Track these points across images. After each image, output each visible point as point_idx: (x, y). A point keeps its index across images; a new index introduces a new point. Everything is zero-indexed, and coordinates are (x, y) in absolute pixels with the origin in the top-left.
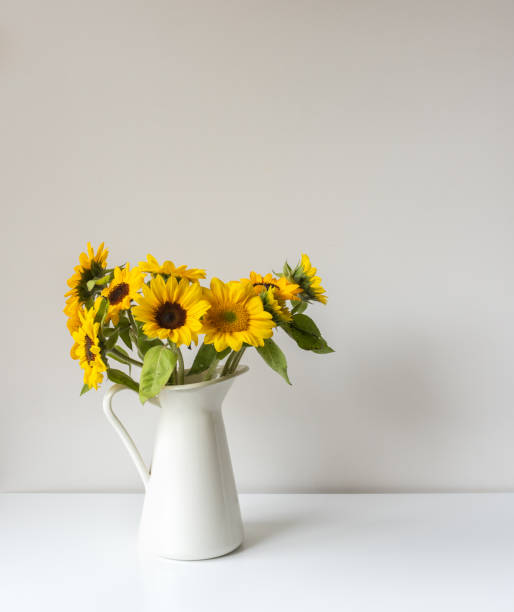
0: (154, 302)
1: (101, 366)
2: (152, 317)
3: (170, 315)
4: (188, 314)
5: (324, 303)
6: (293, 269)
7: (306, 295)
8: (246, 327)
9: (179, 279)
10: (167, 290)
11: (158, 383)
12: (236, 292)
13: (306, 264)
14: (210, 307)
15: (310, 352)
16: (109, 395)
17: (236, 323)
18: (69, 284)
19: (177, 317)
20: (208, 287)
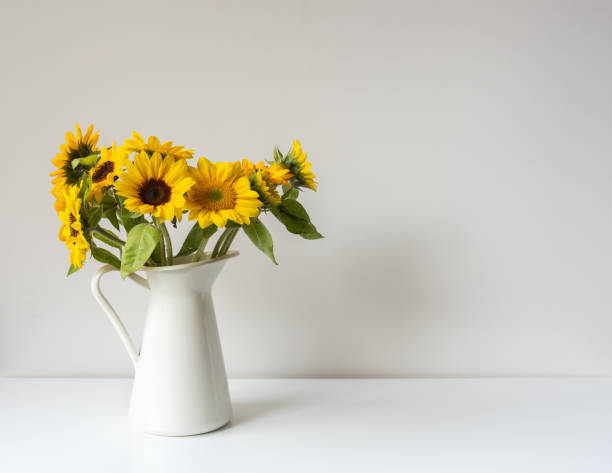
0: (139, 179)
1: (82, 242)
2: (136, 193)
3: (154, 191)
4: (173, 191)
5: (315, 190)
6: (284, 156)
7: (296, 180)
8: (232, 205)
9: (163, 156)
10: (152, 167)
11: (140, 259)
12: (223, 170)
13: (297, 149)
14: (194, 183)
15: (298, 236)
16: (97, 277)
17: (222, 201)
18: (55, 164)
19: (162, 193)
20: (196, 166)
